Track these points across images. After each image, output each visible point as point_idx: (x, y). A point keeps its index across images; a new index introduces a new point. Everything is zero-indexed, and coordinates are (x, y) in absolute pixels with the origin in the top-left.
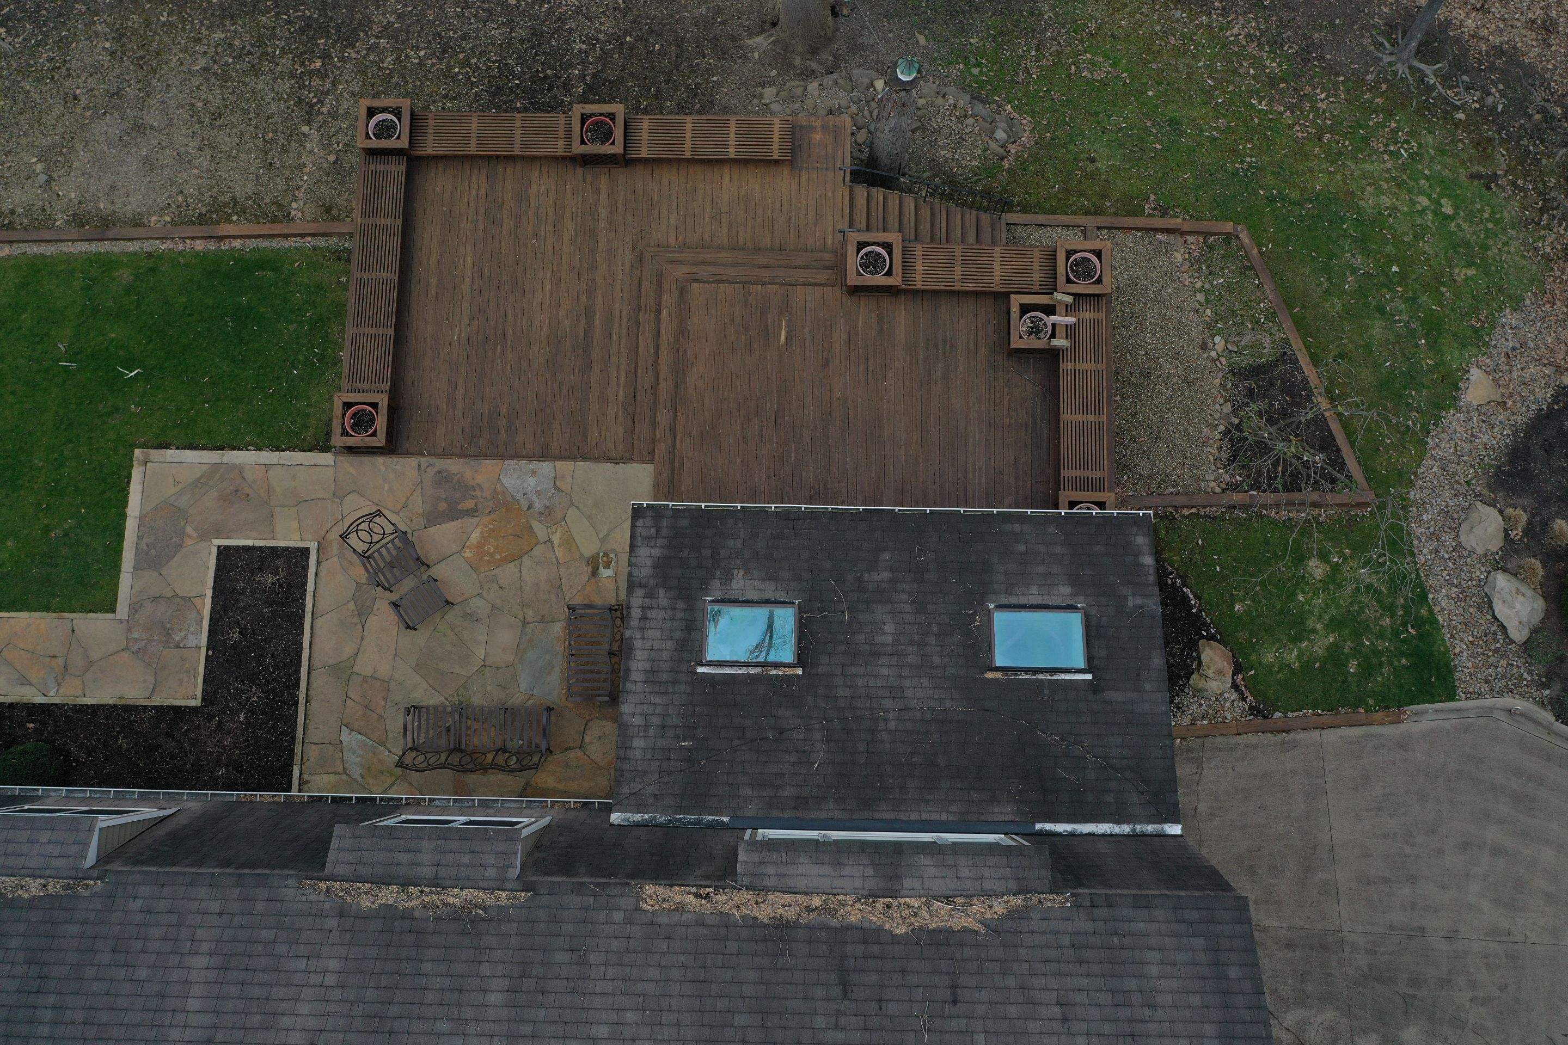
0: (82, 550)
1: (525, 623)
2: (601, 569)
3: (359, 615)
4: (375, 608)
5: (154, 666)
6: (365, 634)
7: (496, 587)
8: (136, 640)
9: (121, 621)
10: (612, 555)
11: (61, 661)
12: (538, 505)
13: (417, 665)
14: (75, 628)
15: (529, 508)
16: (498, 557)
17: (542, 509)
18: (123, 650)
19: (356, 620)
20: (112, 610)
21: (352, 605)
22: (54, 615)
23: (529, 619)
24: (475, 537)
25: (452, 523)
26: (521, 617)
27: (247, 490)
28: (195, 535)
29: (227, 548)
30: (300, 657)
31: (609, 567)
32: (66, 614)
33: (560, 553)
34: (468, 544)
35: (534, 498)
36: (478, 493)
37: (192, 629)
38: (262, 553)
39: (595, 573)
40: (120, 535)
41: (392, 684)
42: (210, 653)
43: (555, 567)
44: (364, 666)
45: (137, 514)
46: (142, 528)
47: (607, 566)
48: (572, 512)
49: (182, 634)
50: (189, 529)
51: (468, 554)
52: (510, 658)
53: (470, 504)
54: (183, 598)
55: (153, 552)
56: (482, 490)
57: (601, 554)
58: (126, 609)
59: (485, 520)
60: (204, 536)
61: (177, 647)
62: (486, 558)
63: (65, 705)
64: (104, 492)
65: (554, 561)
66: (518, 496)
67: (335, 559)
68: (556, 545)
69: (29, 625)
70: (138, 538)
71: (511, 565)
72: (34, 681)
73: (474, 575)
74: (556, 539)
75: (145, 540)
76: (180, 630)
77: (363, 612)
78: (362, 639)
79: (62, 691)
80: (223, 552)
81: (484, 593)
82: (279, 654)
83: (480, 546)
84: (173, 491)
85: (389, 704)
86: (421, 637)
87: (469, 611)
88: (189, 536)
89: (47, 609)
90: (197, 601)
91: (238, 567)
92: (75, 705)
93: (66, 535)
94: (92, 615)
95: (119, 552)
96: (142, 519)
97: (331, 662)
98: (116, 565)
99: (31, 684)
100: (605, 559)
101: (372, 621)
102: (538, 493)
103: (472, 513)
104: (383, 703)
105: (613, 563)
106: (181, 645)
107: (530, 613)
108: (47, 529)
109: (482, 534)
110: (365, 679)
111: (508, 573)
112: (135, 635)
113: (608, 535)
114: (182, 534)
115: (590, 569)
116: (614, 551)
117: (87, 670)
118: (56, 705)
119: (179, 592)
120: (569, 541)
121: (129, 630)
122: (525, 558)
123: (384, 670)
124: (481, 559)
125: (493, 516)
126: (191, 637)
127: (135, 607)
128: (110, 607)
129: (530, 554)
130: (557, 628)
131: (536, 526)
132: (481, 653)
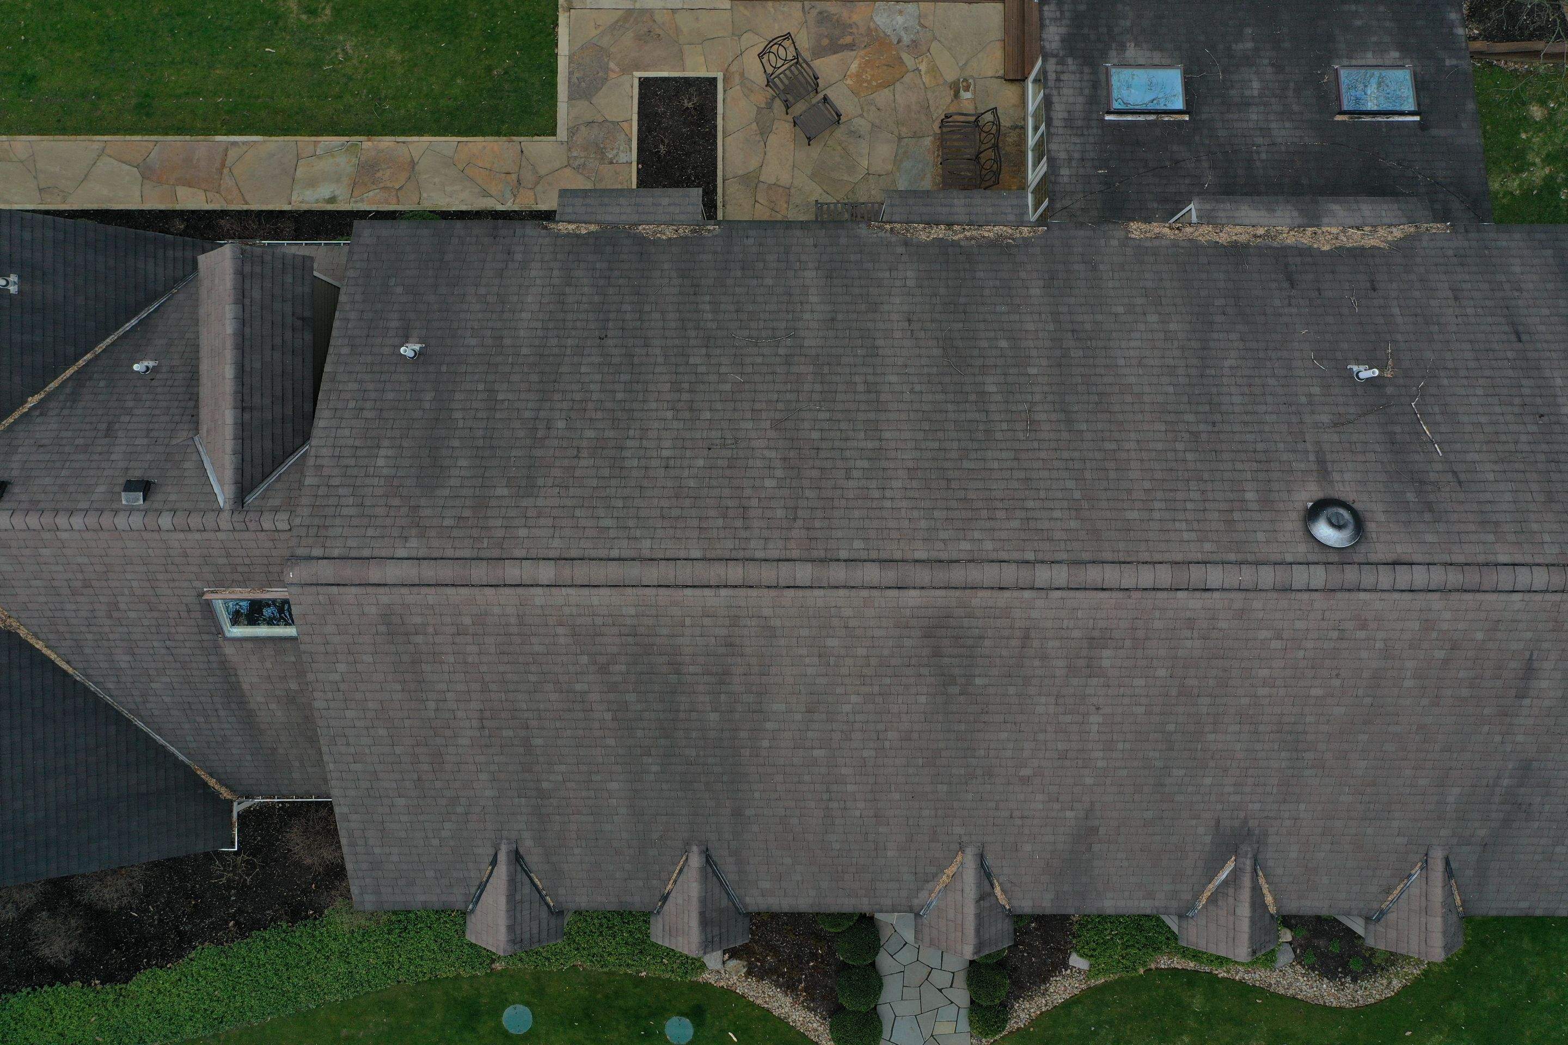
0: (522, 84)
1: (900, 138)
2: (962, 92)
3: (761, 134)
4: (774, 127)
5: (593, 179)
6: (768, 147)
7: (873, 108)
8: (576, 158)
9: (562, 143)
10: (971, 81)
11: (514, 177)
12: (906, 39)
13: (813, 174)
14: (524, 149)
15: (899, 42)
16: (874, 83)
17: (910, 43)
18: (566, 166)
19: (758, 138)
20: (554, 134)
21: (754, 126)
22: (505, 138)
23: (903, 135)
24: (854, 67)
25: (834, 56)
26: (896, 133)
27: (658, 31)
28: (617, 70)
29: (646, 79)
30: (716, 168)
31: (968, 91)
32: (514, 138)
33: (926, 79)
34: (849, 73)
35: (903, 33)
36: (854, 30)
37: (622, 148)
38: (676, 82)
39: (957, 95)
40: (554, 72)
41: (793, 191)
42: (640, 166)
43: (923, 91)
44: (768, 175)
45: (567, 53)
46: (572, 65)
47: (967, 89)
48: (935, 46)
49: (615, 152)
50: (612, 65)
51: (849, 82)
52: (890, 167)
53: (848, 39)
54: (612, 122)
55: (583, 85)
56: (858, 28)
57: (961, 80)
58: (565, 133)
59: (862, 53)
60: (626, 70)
61: (611, 163)
62: (865, 85)
63: (522, 211)
64: (533, 37)
65: (922, 86)
66: (889, 32)
67: (738, 87)
68: (922, 73)
69: (484, 147)
70: (569, 73)
71: (886, 90)
72: (494, 193)
73: (856, 100)
74: (923, 67)
75: (576, 75)
76: (612, 149)
77: (764, 132)
78: (765, 153)
79: (517, 201)
80: (644, 83)
81: (865, 114)
82: (697, 166)
83: (858, 75)
84: (595, 32)
85: (791, 206)
86: (815, 151)
87: (853, 129)
88: (613, 71)
89: (498, 133)
90: (625, 125)
91: (657, 95)
92: (531, 212)
93: (505, 73)
94: (536, 138)
95: (554, 85)
96: (571, 58)
97: (740, 173)
98: (553, 97)
99: (491, 196)
100: (965, 84)
101: (772, 139)
102: (906, 29)
103: (851, 47)
104: (786, 206)
105: (972, 87)
106: (614, 161)
107: (904, 130)
108: (489, 69)
109: (860, 64)
110: (770, 187)
111: (883, 97)
112: (575, 154)
113: (965, 64)
114: (607, 69)
115: (952, 92)
116: (972, 77)
117: (537, 183)
118: (515, 211)
119: (608, 117)
120: (934, 70)
121: (569, 149)
122: (898, 84)
123: (785, 179)
124: (861, 85)
125: (868, 49)
126: (622, 155)
127: (573, 131)
128: (551, 131)
129: (902, 80)
130: (928, 141)
131: (905, 57)
132: (865, 163)
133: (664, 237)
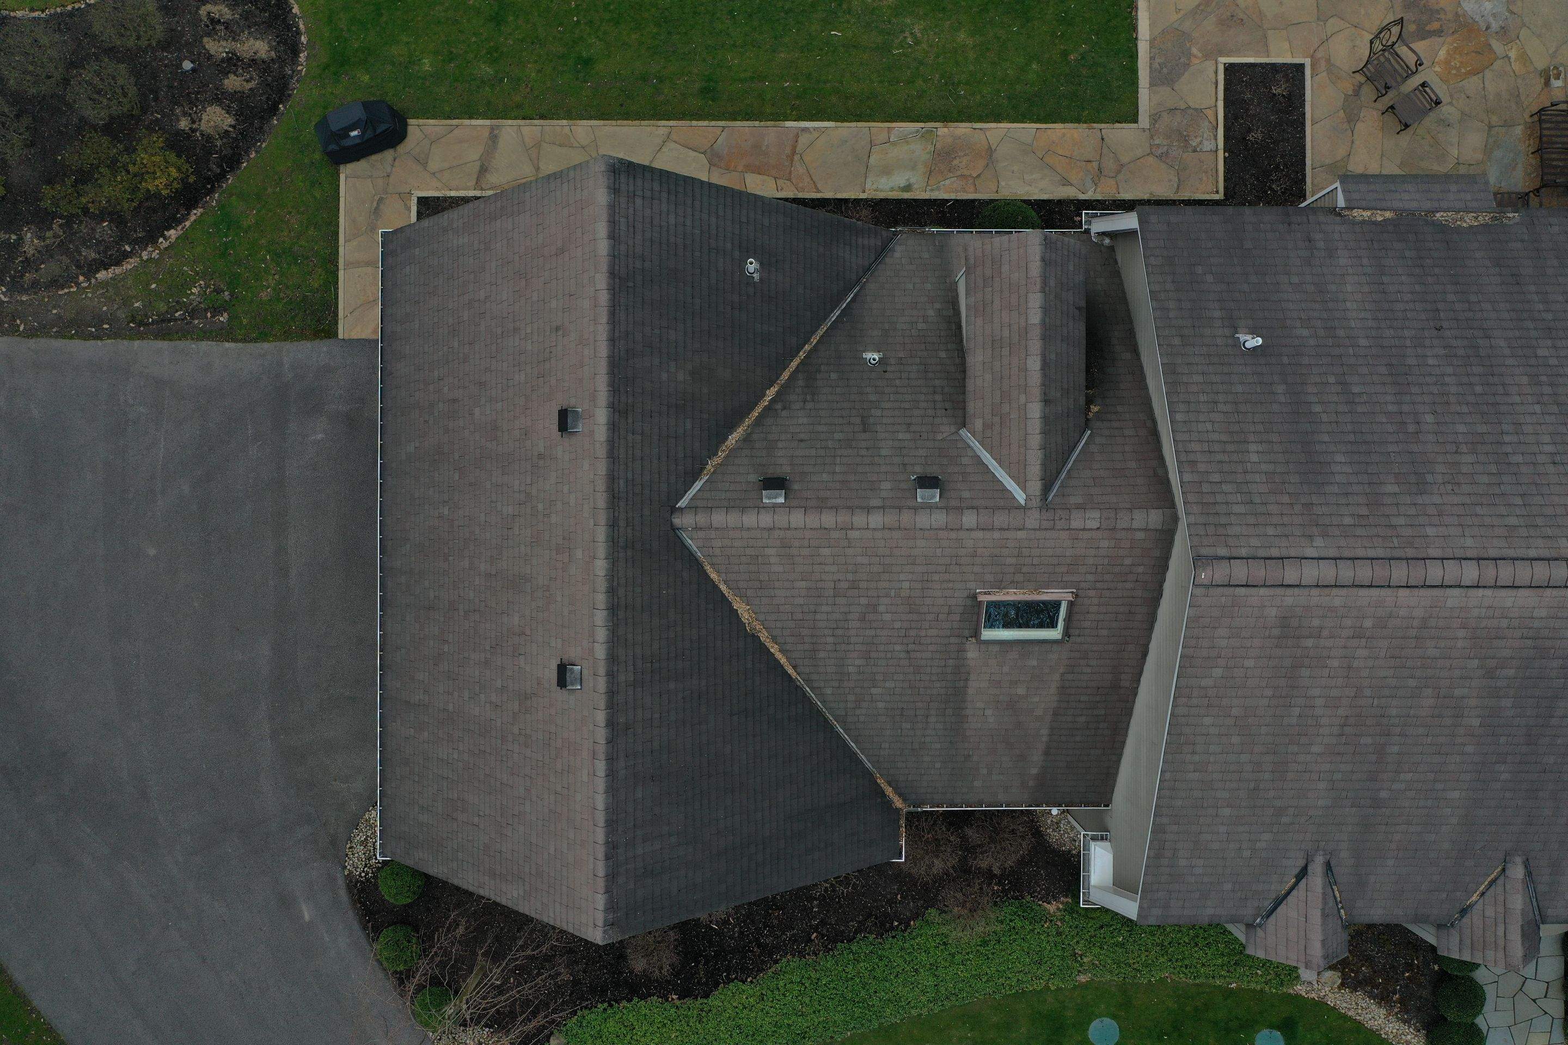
0: (1100, 70)
1: (1491, 127)
2: (1552, 80)
3: (1349, 122)
4: (1362, 115)
5: (1177, 168)
6: (1356, 137)
7: (1463, 96)
8: (1158, 146)
9: (1144, 130)
10: (1561, 69)
11: (1095, 165)
12: (1495, 26)
13: (1401, 163)
14: (1104, 137)
15: (1487, 28)
16: (1463, 70)
17: (1499, 29)
18: (1148, 155)
19: (1346, 126)
20: (1136, 121)
21: (1341, 113)
22: (1085, 125)
23: (1494, 124)
24: (1442, 54)
25: (1422, 43)
26: (1487, 122)
27: (1241, 16)
28: (1200, 55)
29: (1231, 65)
30: (1304, 157)
31: (1559, 79)
32: (1095, 125)
33: (1516, 66)
34: (1436, 60)
35: (1491, 19)
36: (1442, 16)
37: (1205, 136)
38: (1263, 68)
39: (1547, 83)
40: (1134, 56)
42: (1227, 154)
43: (1513, 79)
44: (1356, 164)
45: (1148, 38)
46: (1152, 50)
47: (1557, 78)
48: (1524, 33)
49: (1199, 139)
50: (1194, 51)
51: (1437, 69)
52: (1479, 156)
53: (1435, 25)
54: (1196, 110)
55: (1165, 70)
56: (1445, 14)
57: (1552, 68)
58: (1147, 120)
59: (1449, 39)
60: (1211, 54)
61: (1195, 151)
62: (1454, 72)
63: (1105, 201)
64: (1109, 21)
65: (1512, 74)
66: (1478, 18)
67: (1325, 74)
68: (1512, 60)
69: (1064, 135)
70: (1151, 58)
71: (1475, 78)
72: (1074, 182)
73: (1445, 87)
74: (1513, 54)
75: (1158, 60)
76: (1196, 137)
77: (1352, 119)
78: (1353, 142)
79: (1099, 190)
80: (1229, 68)
81: (1454, 102)
82: (1286, 155)
83: (1447, 62)
84: (1175, 17)
86: (1405, 138)
87: (1442, 117)
88: (1195, 56)
89: (1078, 121)
90: (1209, 113)
91: (1243, 81)
92: (1114, 201)
93: (1083, 58)
94: (1117, 125)
95: (1134, 71)
96: (1152, 42)
97: (1328, 161)
98: (1134, 83)
99: (1071, 185)
100: (1555, 72)
101: (1360, 126)
102: (1494, 15)
103: (1439, 33)
105: (1562, 75)
106: (1198, 149)
107: (1494, 119)
108: (1065, 54)
109: (1448, 51)
111: (1472, 84)
112: (1157, 142)
113: (1555, 52)
114: (1189, 55)
115: (1543, 80)
116: (1562, 64)
117: (1119, 172)
118: (1098, 201)
119: (1190, 104)
120: (1524, 57)
121: (1152, 137)
122: (1487, 71)
123: (1374, 168)
124: (1449, 73)
125: (1456, 36)
126: (1205, 143)
127: (1155, 118)
128: (1133, 118)
129: (1491, 67)
130: (1519, 130)
131: (1496, 45)
132: (1455, 153)
133: (1465, 225)
